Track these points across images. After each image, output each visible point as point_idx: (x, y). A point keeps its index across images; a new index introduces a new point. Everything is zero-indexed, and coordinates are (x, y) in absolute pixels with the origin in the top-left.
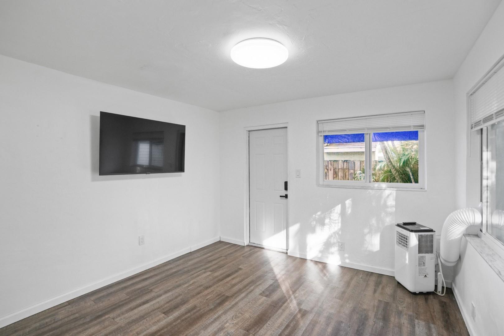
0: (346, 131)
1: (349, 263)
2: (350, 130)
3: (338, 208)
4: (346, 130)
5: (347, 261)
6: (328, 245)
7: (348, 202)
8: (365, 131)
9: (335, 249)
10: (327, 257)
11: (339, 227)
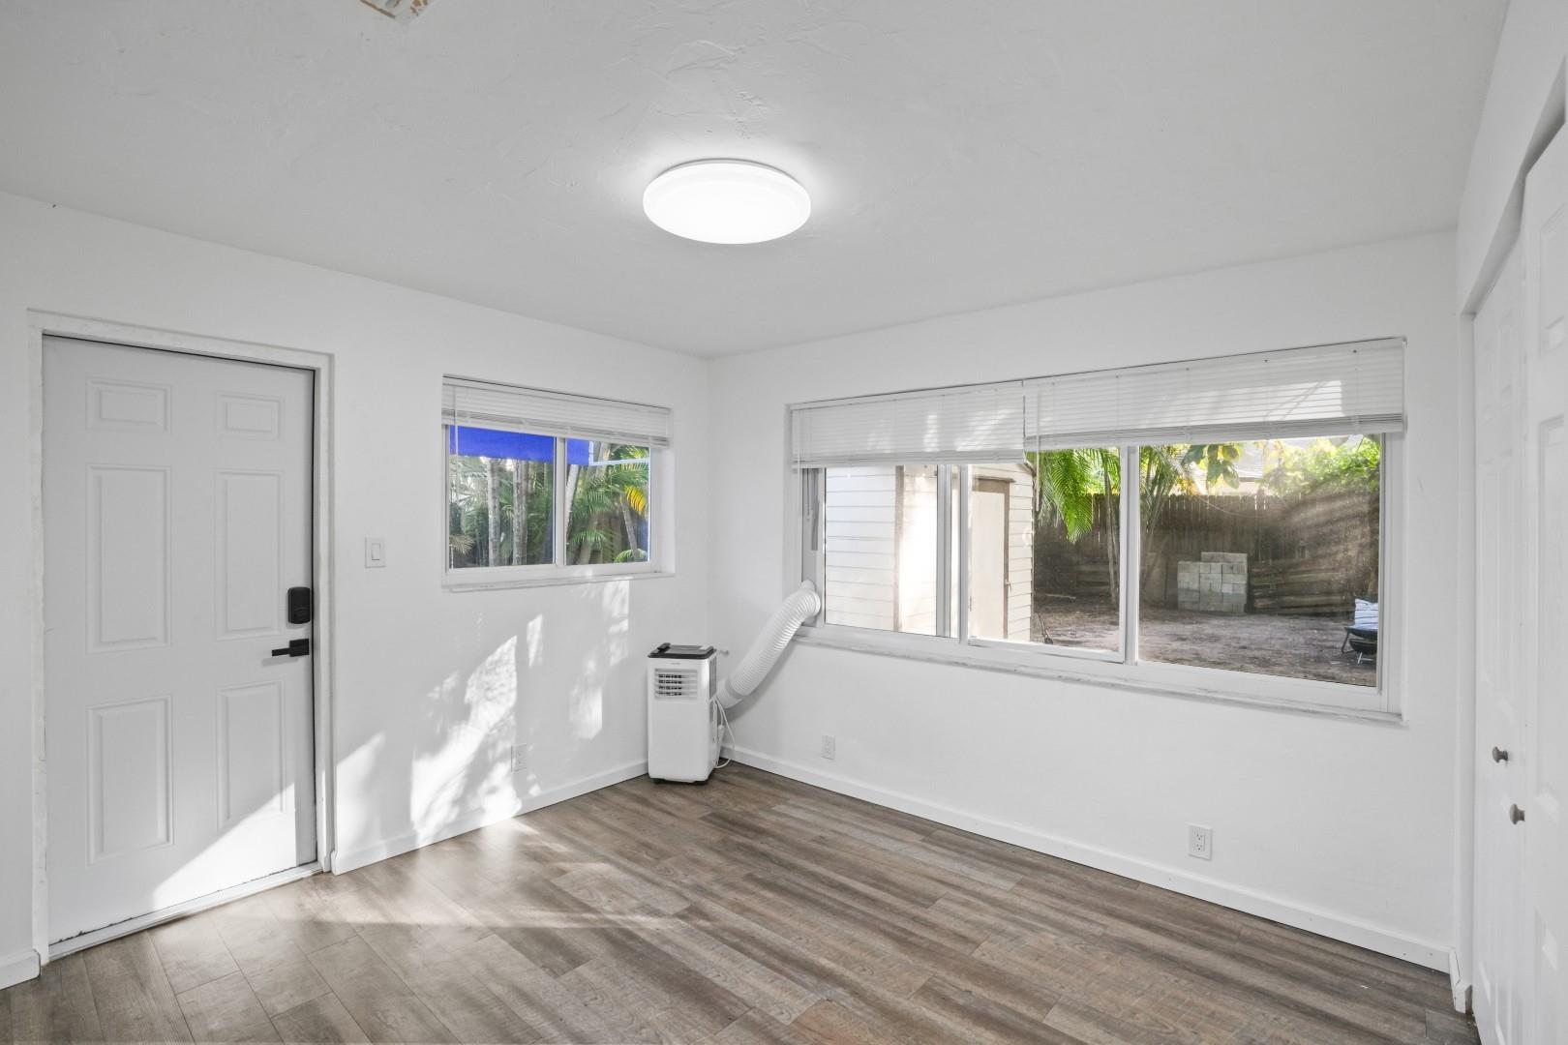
0: (521, 423)
1: (540, 794)
2: (533, 423)
3: (508, 648)
4: (523, 421)
5: (535, 791)
6: (477, 772)
7: (536, 625)
8: (566, 433)
9: (501, 772)
10: (481, 811)
11: (511, 703)
